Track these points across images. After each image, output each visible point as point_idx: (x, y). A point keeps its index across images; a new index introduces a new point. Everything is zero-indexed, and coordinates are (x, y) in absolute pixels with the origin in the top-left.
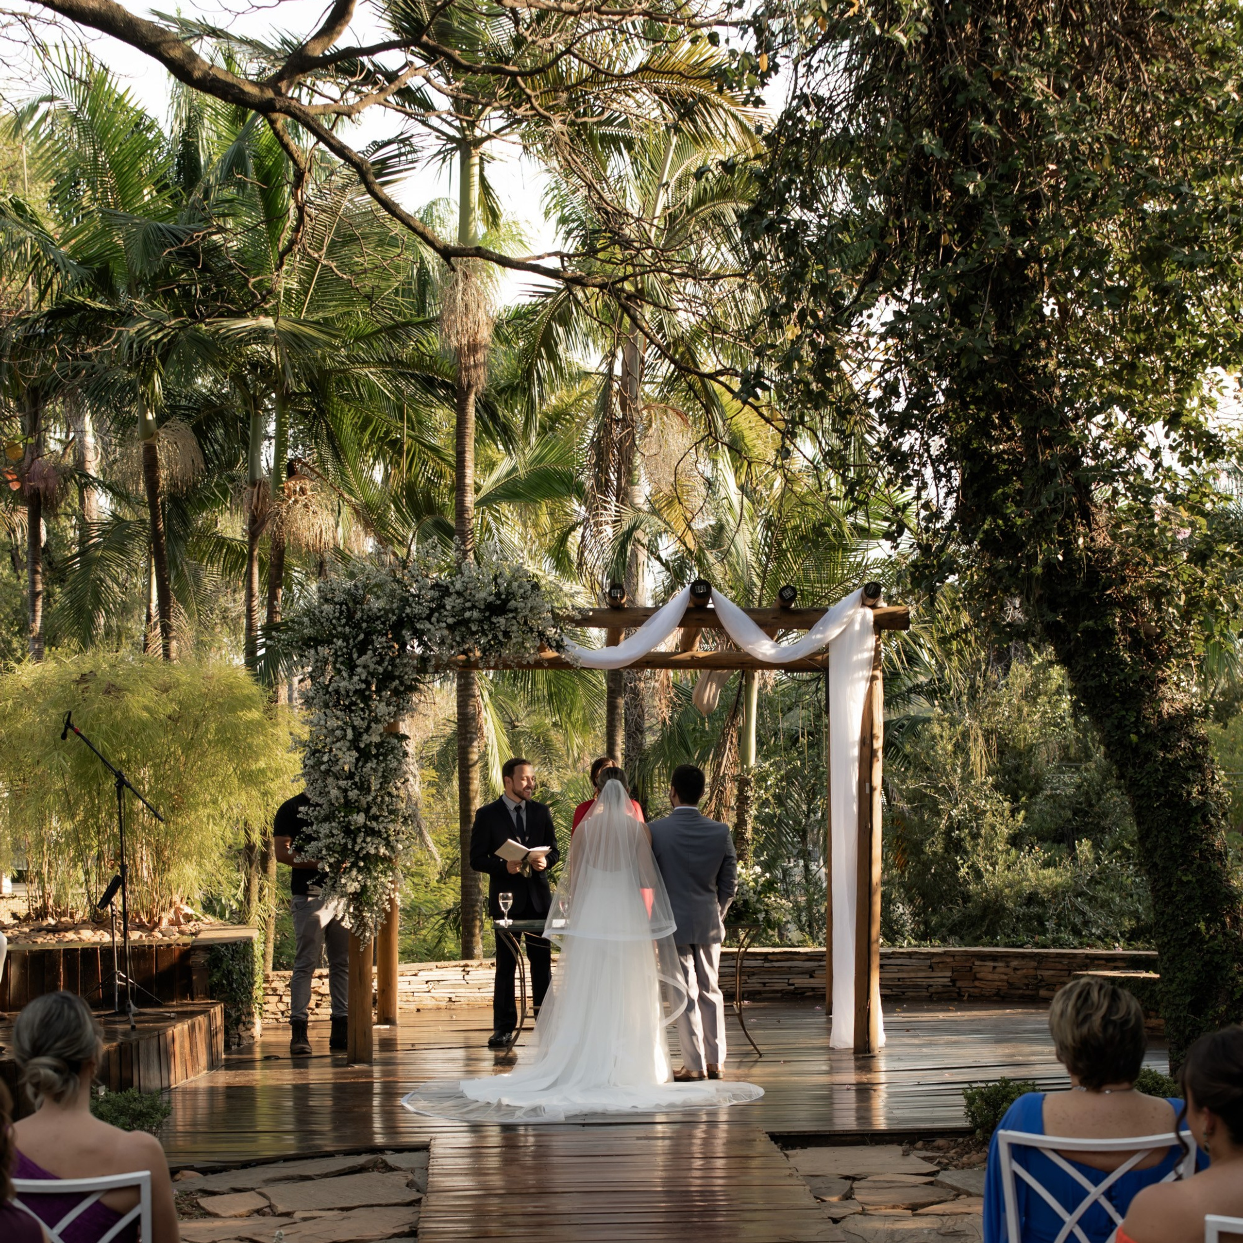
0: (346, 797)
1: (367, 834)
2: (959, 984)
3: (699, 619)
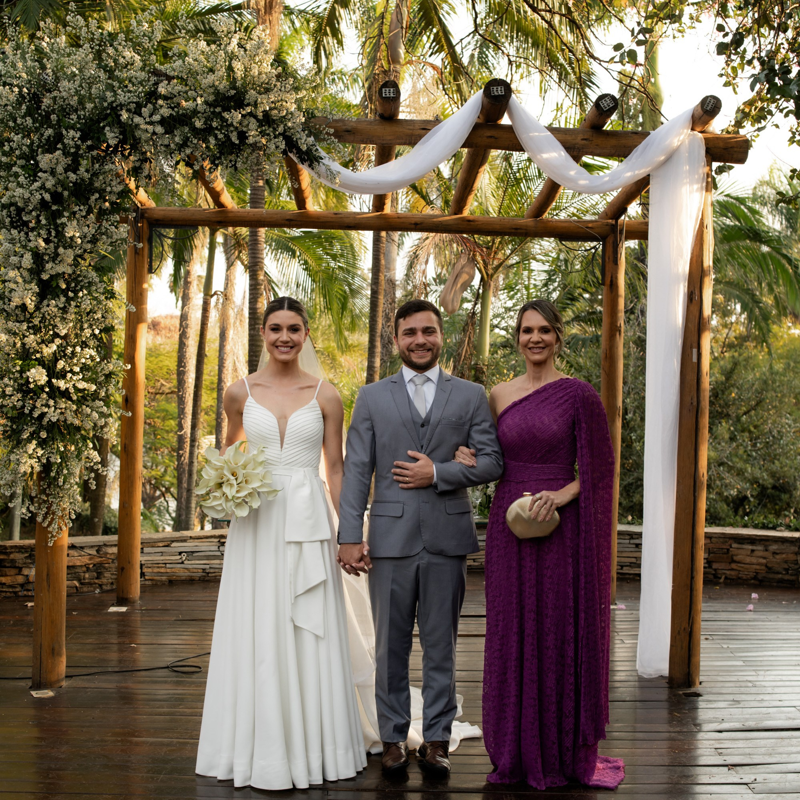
0: (24, 345)
1: (51, 395)
2: (715, 566)
3: (491, 137)
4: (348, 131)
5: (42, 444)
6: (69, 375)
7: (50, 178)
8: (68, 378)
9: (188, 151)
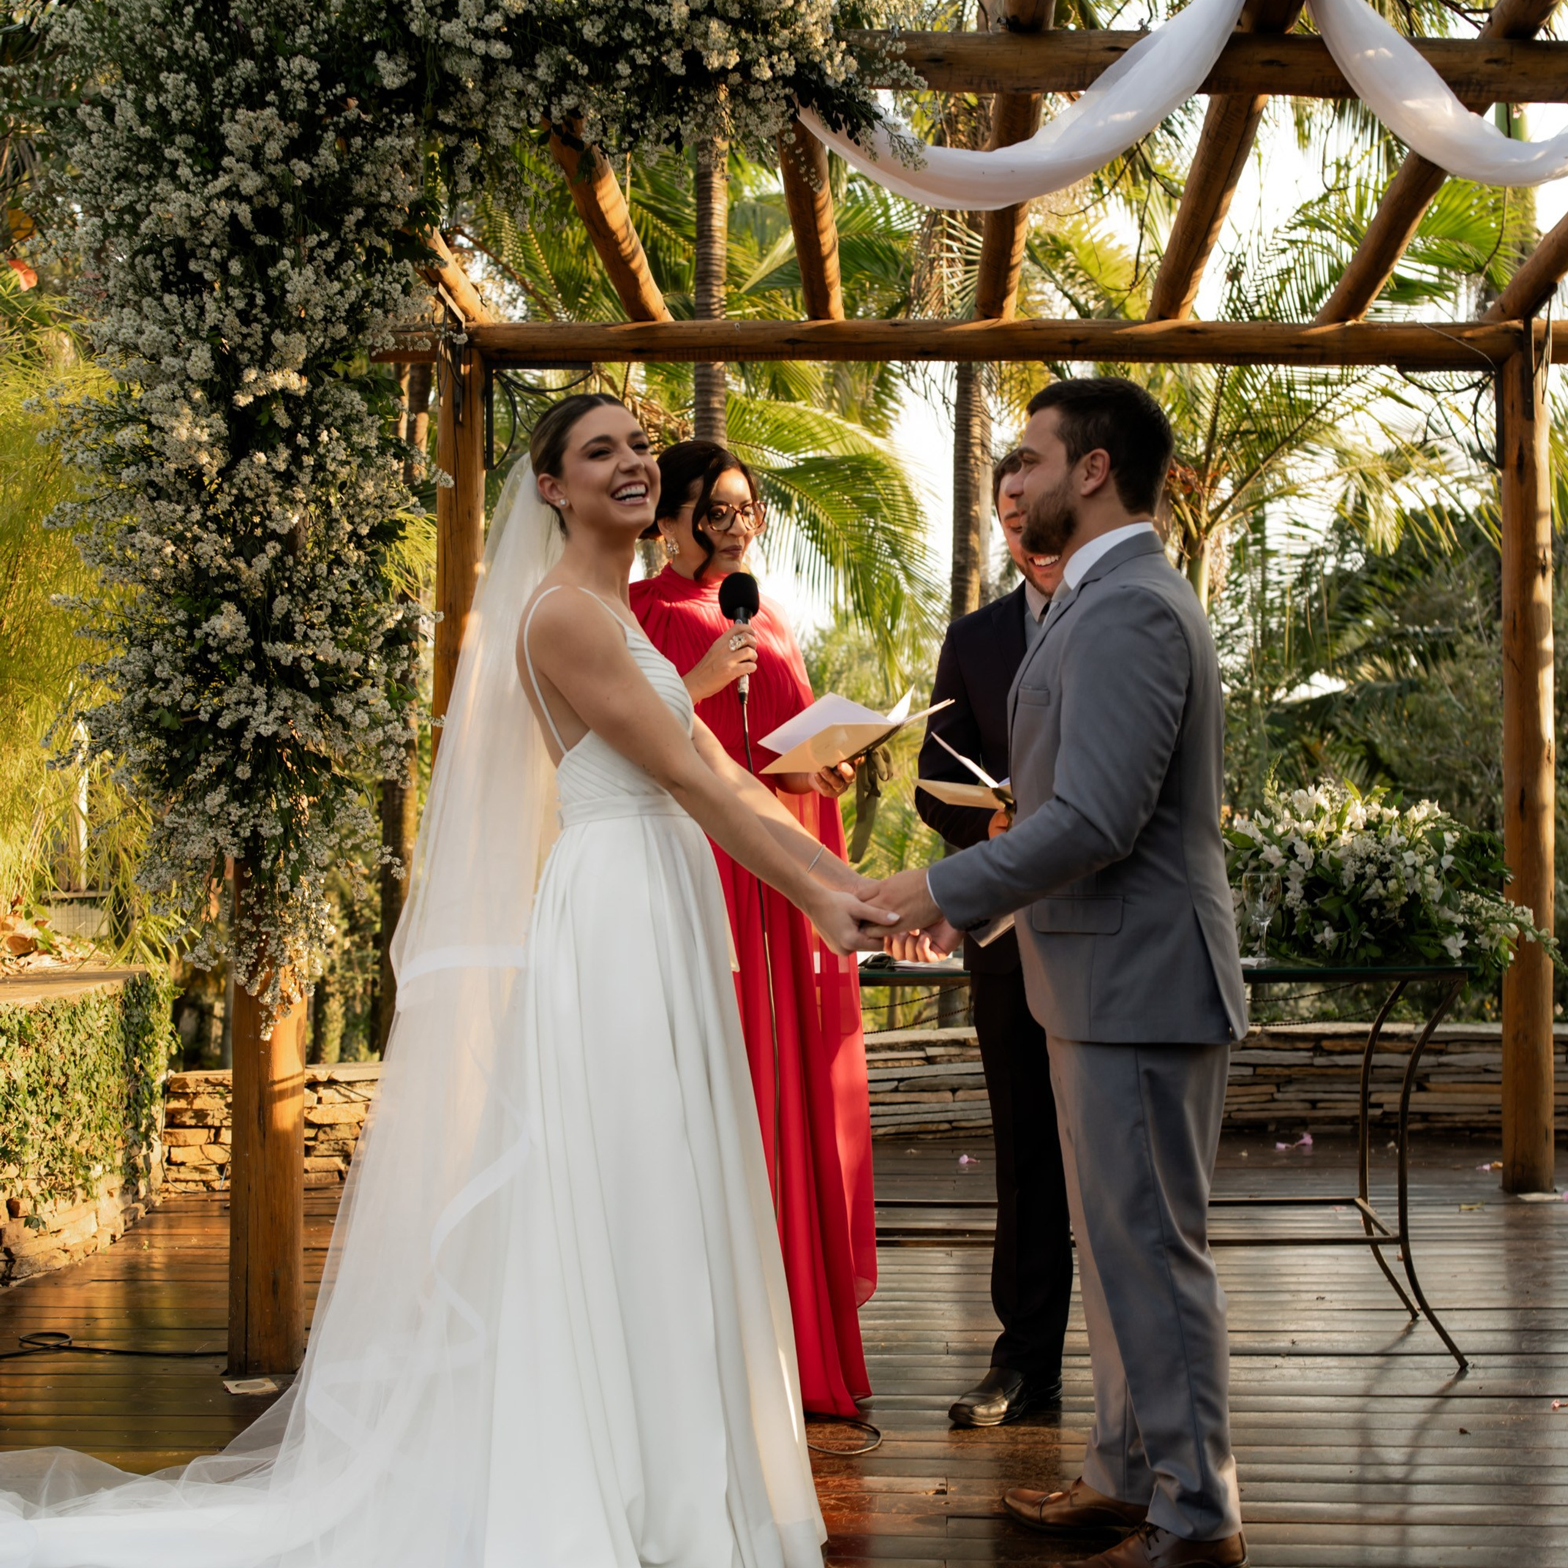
0: (195, 561)
3: (1271, 62)
4: (936, 60)
5: (242, 793)
6: (300, 629)
7: (252, 174)
8: (298, 636)
9: (569, 102)
